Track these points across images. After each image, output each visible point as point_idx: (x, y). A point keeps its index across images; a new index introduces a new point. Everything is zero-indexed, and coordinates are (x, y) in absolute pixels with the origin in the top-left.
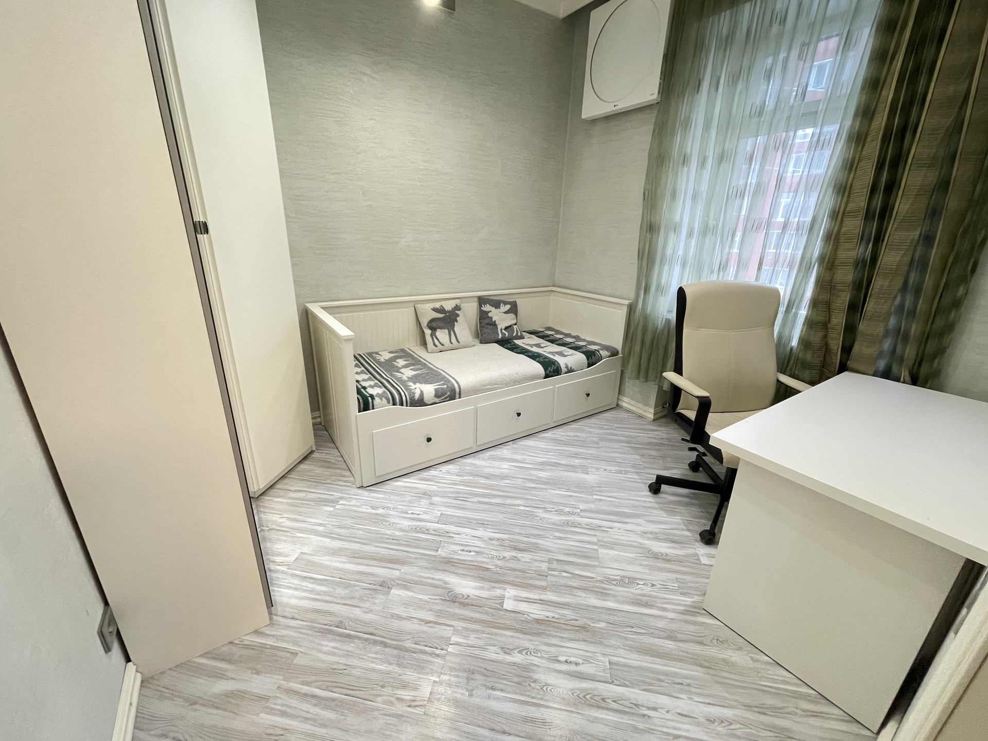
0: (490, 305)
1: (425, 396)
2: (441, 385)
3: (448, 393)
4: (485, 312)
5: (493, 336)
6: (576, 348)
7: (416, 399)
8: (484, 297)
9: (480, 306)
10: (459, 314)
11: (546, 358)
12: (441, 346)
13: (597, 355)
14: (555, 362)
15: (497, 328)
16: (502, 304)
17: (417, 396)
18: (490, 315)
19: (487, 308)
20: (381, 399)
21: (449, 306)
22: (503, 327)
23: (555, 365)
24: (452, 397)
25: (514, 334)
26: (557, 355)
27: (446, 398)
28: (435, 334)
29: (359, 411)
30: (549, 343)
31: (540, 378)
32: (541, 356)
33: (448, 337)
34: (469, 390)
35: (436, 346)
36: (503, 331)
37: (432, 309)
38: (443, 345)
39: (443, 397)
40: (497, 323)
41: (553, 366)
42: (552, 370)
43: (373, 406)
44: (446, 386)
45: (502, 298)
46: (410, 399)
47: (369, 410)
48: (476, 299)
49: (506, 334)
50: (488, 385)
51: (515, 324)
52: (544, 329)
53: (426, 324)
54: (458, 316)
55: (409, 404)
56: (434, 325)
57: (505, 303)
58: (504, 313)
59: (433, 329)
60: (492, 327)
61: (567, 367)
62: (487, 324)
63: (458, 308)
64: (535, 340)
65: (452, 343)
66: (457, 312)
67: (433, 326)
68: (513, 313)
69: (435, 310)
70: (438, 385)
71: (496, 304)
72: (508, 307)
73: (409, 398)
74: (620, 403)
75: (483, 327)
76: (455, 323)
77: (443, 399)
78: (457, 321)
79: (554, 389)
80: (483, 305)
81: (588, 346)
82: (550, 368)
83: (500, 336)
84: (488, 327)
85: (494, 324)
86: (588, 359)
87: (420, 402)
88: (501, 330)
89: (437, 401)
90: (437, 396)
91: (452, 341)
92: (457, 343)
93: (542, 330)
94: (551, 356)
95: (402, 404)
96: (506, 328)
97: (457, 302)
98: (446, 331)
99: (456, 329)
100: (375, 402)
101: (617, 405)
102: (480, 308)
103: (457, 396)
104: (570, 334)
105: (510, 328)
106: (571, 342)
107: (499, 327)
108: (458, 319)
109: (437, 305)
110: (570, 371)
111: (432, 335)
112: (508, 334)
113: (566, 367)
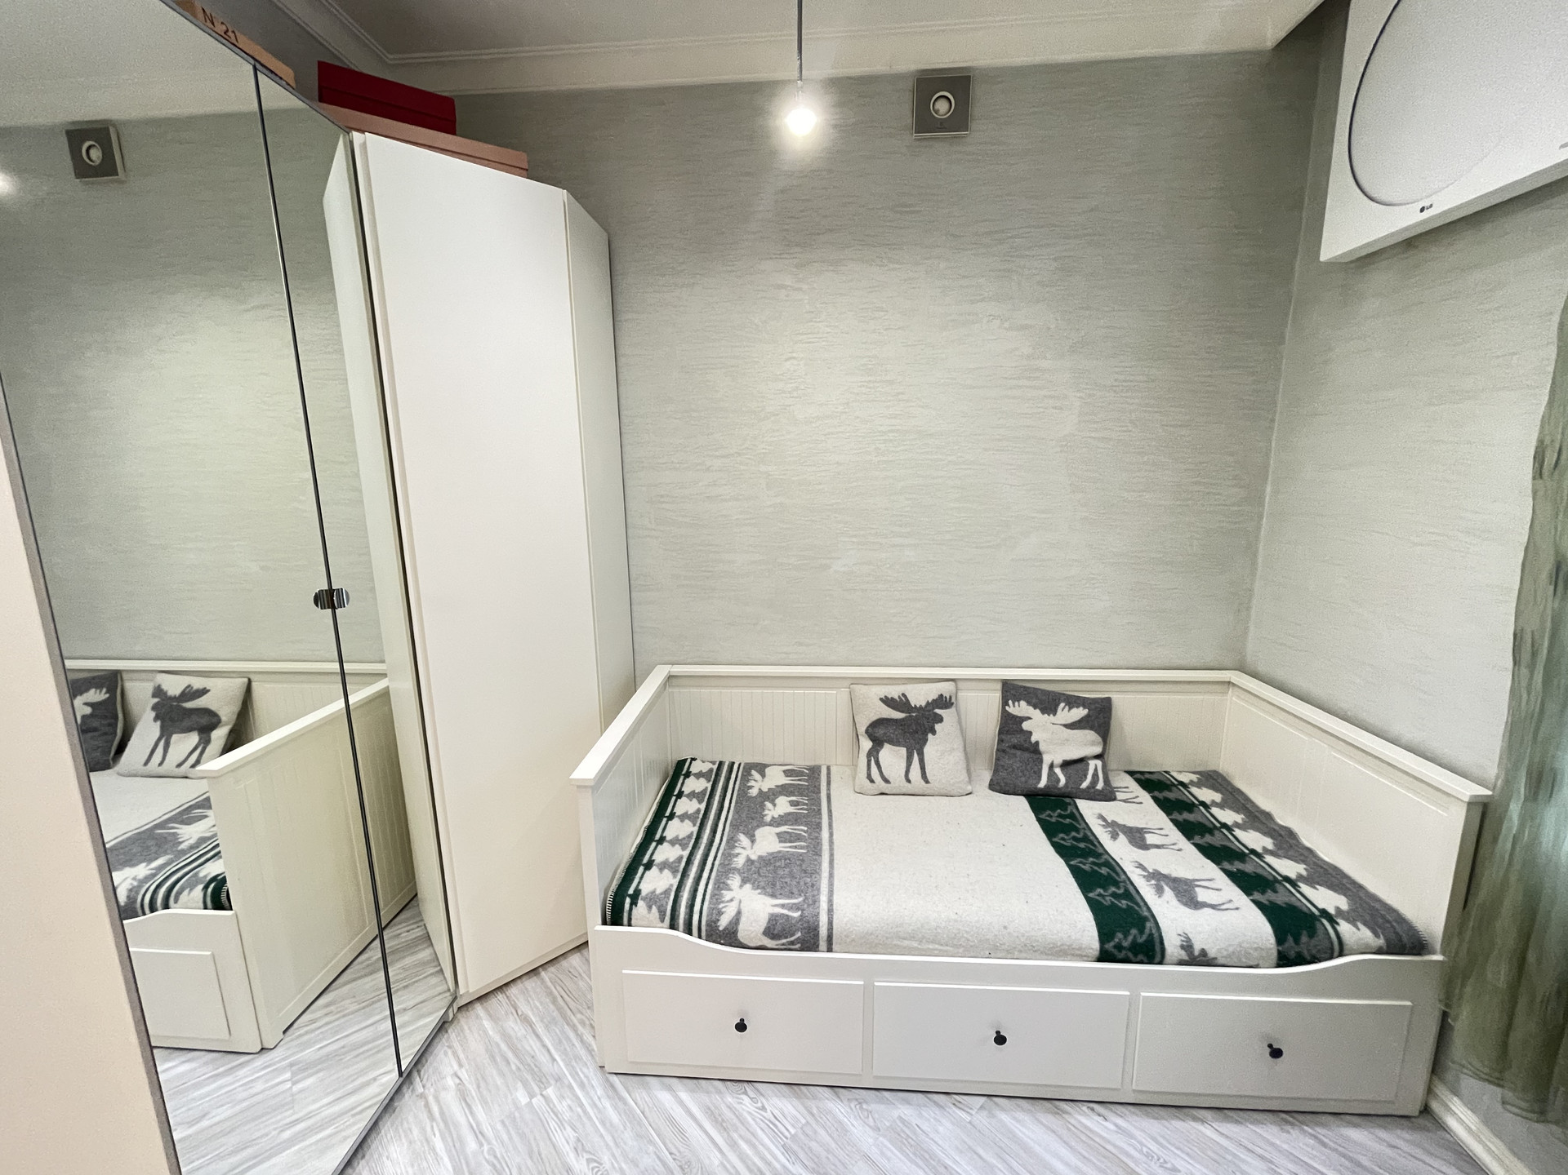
0: (1029, 703)
1: (741, 927)
2: (791, 907)
3: (799, 934)
4: (1014, 717)
5: (1023, 779)
6: (1253, 882)
7: (721, 929)
8: (1016, 683)
9: (1005, 703)
10: (944, 715)
11: (1130, 893)
12: (883, 783)
13: (1320, 932)
14: (1145, 919)
15: (1041, 761)
16: (1062, 705)
17: (723, 922)
18: (1026, 726)
19: (1020, 709)
20: (650, 908)
21: (920, 696)
22: (1058, 760)
23: (1141, 932)
24: (809, 943)
25: (1084, 785)
26: (1168, 893)
27: (792, 943)
28: (878, 753)
29: (604, 923)
30: (1176, 835)
31: (1082, 957)
32: (1116, 884)
33: (904, 765)
34: (853, 940)
35: (872, 781)
36: (1058, 771)
37: (881, 699)
38: (887, 781)
39: (784, 941)
40: (1042, 747)
41: (1134, 931)
42: (1125, 944)
43: (630, 919)
44: (796, 915)
45: (1071, 690)
46: (708, 925)
47: (622, 925)
48: (999, 686)
49: (1058, 780)
50: (912, 938)
51: (1098, 757)
52: (1194, 777)
53: (864, 729)
54: (940, 719)
55: (703, 934)
56: (880, 732)
57: (1073, 702)
58: (1066, 726)
59: (878, 743)
60: (1027, 755)
61: (1187, 946)
62: (1014, 747)
63: (944, 702)
64: (1144, 812)
65: (909, 781)
66: (938, 711)
67: (880, 734)
68: (1091, 729)
69: (888, 702)
70: (783, 906)
71: (1048, 701)
72: (1079, 713)
73: (707, 921)
74: (1435, 1106)
75: (1004, 751)
76: (930, 736)
77: (783, 944)
78: (934, 732)
79: (1132, 1001)
80: (1010, 702)
81: (1304, 888)
82: (1120, 935)
83: (1043, 783)
84: (1015, 755)
85: (1035, 751)
86: (1280, 940)
87: (729, 937)
88: (1051, 766)
89: (769, 946)
90: (770, 932)
91: (911, 777)
92: (923, 783)
93: (1185, 778)
94: (1146, 891)
95: (689, 931)
96: (1066, 765)
97: (946, 689)
98: (903, 751)
99: (927, 750)
100: (635, 911)
101: (1426, 1110)
102: (1003, 708)
103: (823, 944)
104: (1268, 816)
105: (1079, 766)
106: (1253, 852)
107: (1047, 759)
108: (937, 727)
109: (894, 692)
110: (1197, 958)
111: (869, 755)
112: (1066, 784)
113: (1182, 947)
